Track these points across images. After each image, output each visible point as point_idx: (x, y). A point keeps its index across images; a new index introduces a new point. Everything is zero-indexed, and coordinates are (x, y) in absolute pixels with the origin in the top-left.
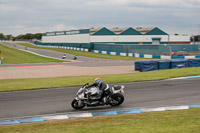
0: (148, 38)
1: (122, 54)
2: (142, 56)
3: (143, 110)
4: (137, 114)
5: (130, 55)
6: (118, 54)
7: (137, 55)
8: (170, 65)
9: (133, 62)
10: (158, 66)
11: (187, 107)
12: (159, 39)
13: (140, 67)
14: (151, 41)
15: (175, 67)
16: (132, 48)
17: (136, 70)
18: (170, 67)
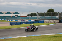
0: (14, 15)
1: (6, 20)
2: (12, 21)
3: (12, 37)
4: (11, 39)
5: (8, 20)
6: (4, 20)
7: (10, 20)
8: (21, 23)
9: (9, 22)
10: (17, 24)
11: (26, 36)
12: (17, 15)
13: (11, 24)
14: (15, 16)
15: (22, 24)
16: (9, 18)
17: (10, 25)
18: (21, 24)
